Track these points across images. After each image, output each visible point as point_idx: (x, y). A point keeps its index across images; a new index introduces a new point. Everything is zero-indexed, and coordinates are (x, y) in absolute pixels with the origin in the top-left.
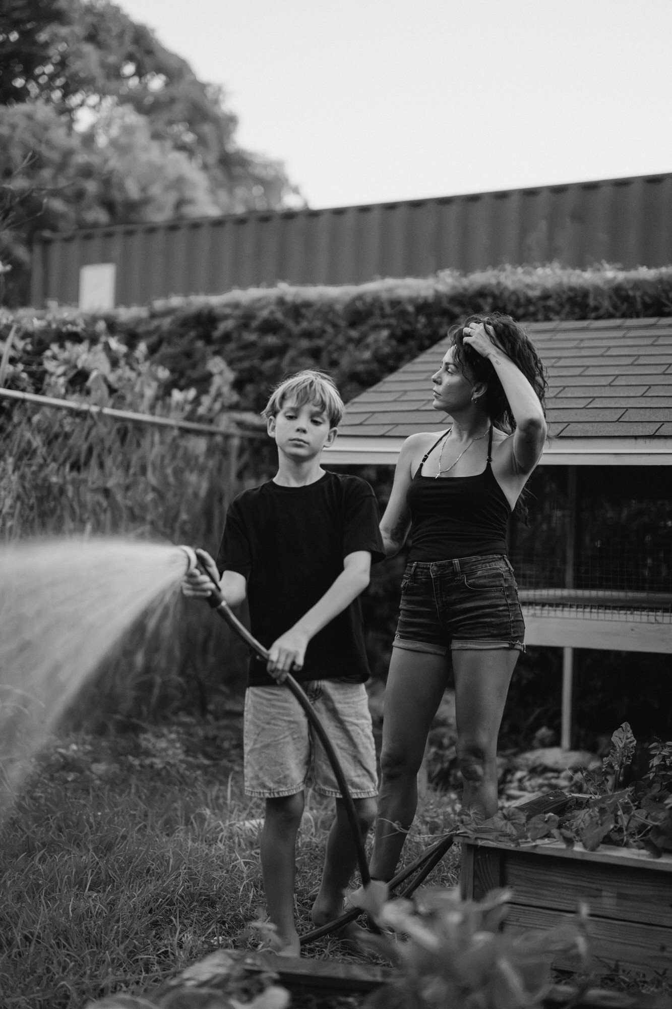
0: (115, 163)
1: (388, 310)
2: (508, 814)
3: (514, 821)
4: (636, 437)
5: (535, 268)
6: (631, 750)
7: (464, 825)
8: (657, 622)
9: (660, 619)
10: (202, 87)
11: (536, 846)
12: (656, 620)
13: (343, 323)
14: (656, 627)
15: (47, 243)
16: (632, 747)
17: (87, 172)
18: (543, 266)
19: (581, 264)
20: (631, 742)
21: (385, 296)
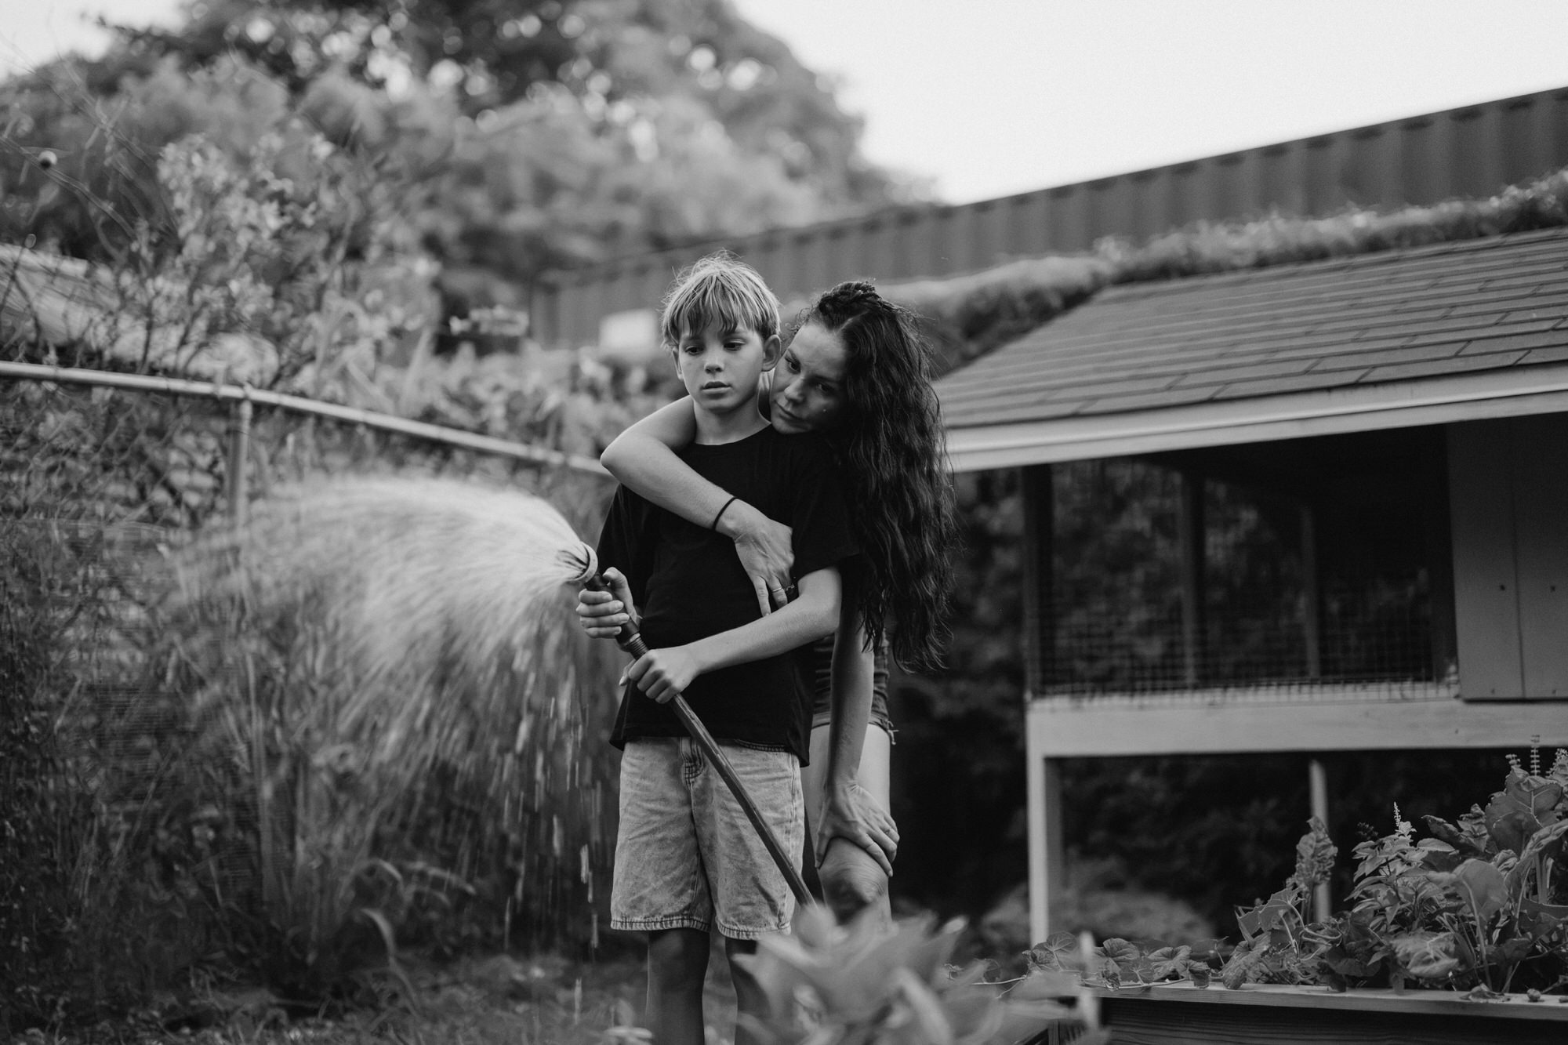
0: (666, 180)
1: (1022, 306)
2: (1112, 948)
3: (1120, 958)
4: (1329, 389)
5: (1244, 224)
6: (1329, 862)
7: (1038, 963)
8: (1404, 699)
9: (1408, 693)
10: (810, 76)
11: (1148, 989)
12: (1402, 695)
13: (955, 333)
14: (1405, 706)
15: (552, 290)
16: (1330, 858)
17: (624, 196)
18: (1256, 220)
19: (1313, 209)
20: (1325, 847)
21: (1017, 290)
